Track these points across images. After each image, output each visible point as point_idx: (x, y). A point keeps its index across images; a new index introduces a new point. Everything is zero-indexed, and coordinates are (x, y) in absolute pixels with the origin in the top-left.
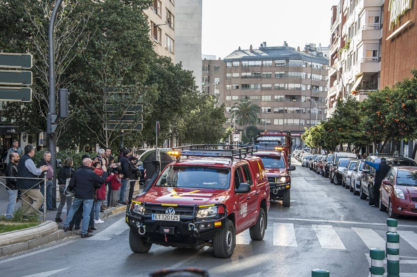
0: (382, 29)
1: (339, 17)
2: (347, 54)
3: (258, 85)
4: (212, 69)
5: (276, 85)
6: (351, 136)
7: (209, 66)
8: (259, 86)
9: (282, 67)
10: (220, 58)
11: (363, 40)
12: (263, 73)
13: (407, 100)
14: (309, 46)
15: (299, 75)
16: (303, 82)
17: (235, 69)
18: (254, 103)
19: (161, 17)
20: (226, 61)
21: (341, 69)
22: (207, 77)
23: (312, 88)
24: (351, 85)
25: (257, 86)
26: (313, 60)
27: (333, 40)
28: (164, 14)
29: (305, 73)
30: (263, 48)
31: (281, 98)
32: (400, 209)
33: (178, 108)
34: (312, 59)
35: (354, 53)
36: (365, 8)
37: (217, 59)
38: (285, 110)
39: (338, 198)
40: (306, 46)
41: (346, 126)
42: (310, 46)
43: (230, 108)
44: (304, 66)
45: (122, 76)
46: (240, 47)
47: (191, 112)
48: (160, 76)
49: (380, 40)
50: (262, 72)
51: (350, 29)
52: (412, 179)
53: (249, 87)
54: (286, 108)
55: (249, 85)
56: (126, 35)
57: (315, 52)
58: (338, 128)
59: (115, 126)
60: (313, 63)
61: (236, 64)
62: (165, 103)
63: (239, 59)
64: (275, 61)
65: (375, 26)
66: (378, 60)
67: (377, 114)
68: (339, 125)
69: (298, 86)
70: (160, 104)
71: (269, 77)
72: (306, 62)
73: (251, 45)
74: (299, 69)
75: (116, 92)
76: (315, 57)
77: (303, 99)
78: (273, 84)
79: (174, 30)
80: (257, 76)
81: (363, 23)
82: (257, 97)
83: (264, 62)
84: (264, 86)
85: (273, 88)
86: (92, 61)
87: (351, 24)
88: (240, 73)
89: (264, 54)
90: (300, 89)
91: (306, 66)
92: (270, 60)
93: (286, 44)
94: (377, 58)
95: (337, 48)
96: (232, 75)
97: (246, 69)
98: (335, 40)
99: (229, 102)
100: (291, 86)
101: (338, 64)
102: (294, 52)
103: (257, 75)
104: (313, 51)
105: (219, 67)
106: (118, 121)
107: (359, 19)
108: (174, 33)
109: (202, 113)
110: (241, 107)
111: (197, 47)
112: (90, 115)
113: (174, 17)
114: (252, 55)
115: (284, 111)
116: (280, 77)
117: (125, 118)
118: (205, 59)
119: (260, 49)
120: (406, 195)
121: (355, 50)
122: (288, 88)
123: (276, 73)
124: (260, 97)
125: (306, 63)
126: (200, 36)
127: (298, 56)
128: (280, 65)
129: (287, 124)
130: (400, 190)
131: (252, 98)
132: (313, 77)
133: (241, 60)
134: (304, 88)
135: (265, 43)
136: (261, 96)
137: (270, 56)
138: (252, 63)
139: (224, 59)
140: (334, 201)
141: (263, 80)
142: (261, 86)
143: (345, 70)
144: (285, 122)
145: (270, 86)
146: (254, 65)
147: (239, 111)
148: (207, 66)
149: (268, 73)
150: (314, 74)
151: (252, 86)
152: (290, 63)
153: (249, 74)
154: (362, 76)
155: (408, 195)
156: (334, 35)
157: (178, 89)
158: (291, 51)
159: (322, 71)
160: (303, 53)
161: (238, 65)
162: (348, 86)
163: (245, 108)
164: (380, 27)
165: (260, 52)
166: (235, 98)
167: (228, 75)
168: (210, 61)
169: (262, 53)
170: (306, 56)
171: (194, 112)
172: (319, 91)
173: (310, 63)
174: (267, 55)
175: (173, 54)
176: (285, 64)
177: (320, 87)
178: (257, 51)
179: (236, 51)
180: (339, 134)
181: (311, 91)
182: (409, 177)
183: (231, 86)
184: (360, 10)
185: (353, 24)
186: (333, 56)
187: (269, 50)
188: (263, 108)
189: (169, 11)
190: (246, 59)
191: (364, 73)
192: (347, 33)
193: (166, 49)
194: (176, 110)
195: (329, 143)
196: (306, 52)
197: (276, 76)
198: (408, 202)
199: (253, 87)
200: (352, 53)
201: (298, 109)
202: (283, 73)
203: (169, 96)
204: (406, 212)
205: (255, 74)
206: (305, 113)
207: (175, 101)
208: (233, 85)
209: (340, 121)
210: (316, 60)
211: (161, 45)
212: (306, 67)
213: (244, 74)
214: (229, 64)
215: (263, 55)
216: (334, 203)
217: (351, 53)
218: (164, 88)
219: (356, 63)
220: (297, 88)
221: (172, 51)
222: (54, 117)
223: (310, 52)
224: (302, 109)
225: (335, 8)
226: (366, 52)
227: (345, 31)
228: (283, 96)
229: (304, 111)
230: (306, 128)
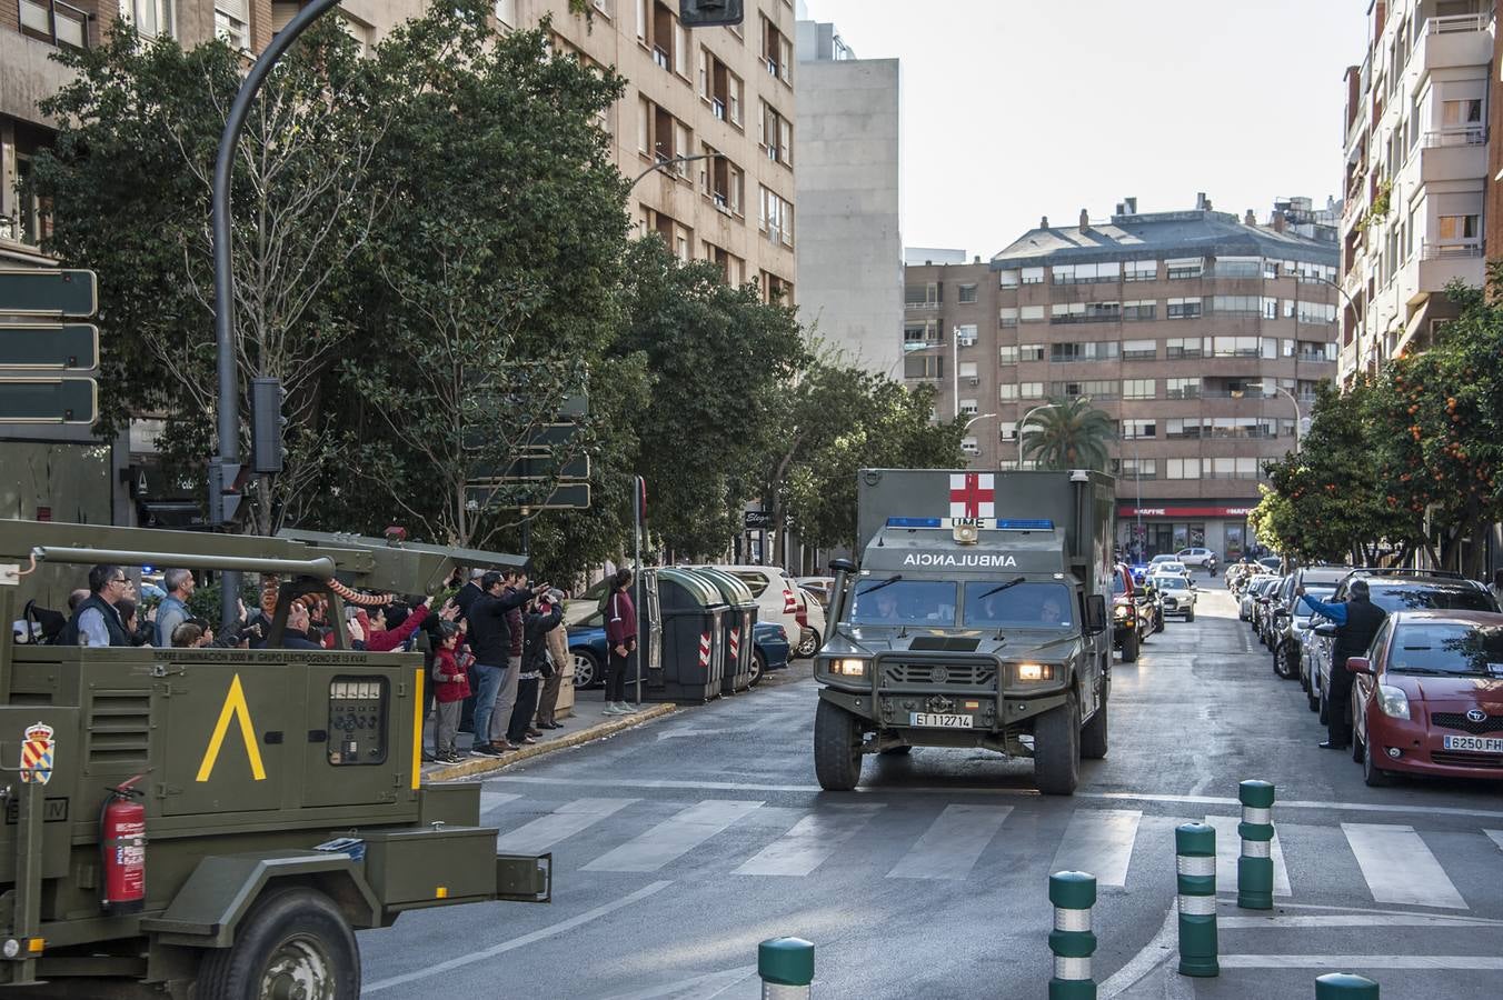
0: (1488, 144)
1: (1367, 102)
2: (1384, 228)
3: (1111, 344)
4: (952, 294)
5: (1173, 343)
7: (940, 285)
8: (1113, 350)
9: (1191, 282)
10: (977, 258)
11: (1424, 183)
12: (1127, 304)
13: (1466, 384)
14: (1287, 206)
15: (1252, 307)
16: (1266, 330)
17: (1028, 293)
18: (1100, 407)
19: (741, 131)
20: (997, 267)
21: (1372, 281)
22: (935, 322)
23: (1300, 351)
24: (1395, 337)
25: (1107, 349)
26: (1301, 252)
27: (1352, 186)
28: (755, 116)
29: (1274, 301)
30: (1127, 218)
31: (1189, 388)
32: (1395, 752)
33: (748, 429)
34: (1297, 252)
35: (1403, 225)
36: (1429, 71)
37: (970, 261)
38: (1206, 428)
40: (1277, 205)
41: (1350, 477)
42: (1293, 206)
43: (1015, 424)
44: (1270, 275)
45: (511, 332)
46: (1045, 219)
47: (837, 442)
48: (686, 326)
49: (1486, 179)
50: (1122, 300)
51: (1390, 143)
52: (1457, 652)
53: (1077, 353)
54: (1207, 422)
55: (1077, 346)
57: (1308, 226)
58: (1322, 484)
59: (487, 496)
60: (1301, 266)
61: (1034, 275)
62: (704, 415)
63: (1043, 257)
64: (1166, 261)
65: (1467, 134)
66: (1480, 247)
68: (1325, 475)
69: (1248, 343)
70: (689, 420)
71: (1145, 315)
72: (1276, 261)
73: (1084, 212)
74: (1250, 286)
75: (487, 385)
76: (1308, 243)
77: (1267, 387)
78: (1161, 340)
79: (791, 170)
80: (1106, 315)
81: (1426, 124)
82: (1106, 384)
83: (1129, 267)
84: (1129, 347)
85: (1161, 355)
86: (409, 287)
87: (1392, 130)
88: (1048, 306)
89: (1131, 240)
90: (1256, 354)
91: (1277, 273)
92: (1150, 259)
93: (1206, 204)
94: (1477, 240)
95: (1362, 212)
96: (1020, 314)
97: (1069, 291)
98: (1355, 185)
99: (1010, 410)
100: (1225, 345)
101: (1365, 266)
102: (1234, 228)
103: (1104, 312)
104: (1302, 223)
105: (974, 288)
106: (497, 478)
107: (1416, 110)
108: (794, 182)
109: (872, 445)
110: (1049, 422)
111: (886, 226)
112: (402, 463)
113: (791, 126)
114: (1087, 242)
115: (1202, 429)
116: (1185, 314)
117: (522, 468)
118: (929, 262)
119: (1117, 222)
120: (1418, 703)
121: (1404, 217)
122: (1213, 352)
123: (1171, 302)
124: (1115, 384)
125: (1277, 265)
126: (892, 187)
127: (1244, 240)
128: (1183, 275)
129: (1213, 474)
130: (1394, 690)
131: (1090, 388)
132: (1300, 313)
133: (1048, 263)
134: (1269, 352)
135: (1132, 202)
136: (1120, 381)
137: (1151, 245)
138: (1086, 271)
139: (993, 260)
141: (1128, 328)
142: (1120, 347)
143: (1380, 287)
144: (1207, 469)
145: (1150, 346)
146: (1095, 276)
147: (1042, 433)
148: (935, 284)
149: (1144, 303)
150: (1306, 300)
151: (1090, 350)
152: (1218, 267)
153: (1078, 308)
154: (1426, 305)
155: (1420, 704)
156: (1351, 167)
158: (1223, 225)
159: (1327, 293)
160: (1267, 229)
161: (1040, 280)
162: (1388, 340)
163: (1065, 425)
164: (1483, 134)
165: (1115, 233)
166: (1037, 390)
167: (1007, 314)
168: (945, 270)
169: (1123, 237)
170: (1276, 242)
171: (845, 443)
172: (1324, 359)
173: (1289, 265)
174: (1140, 242)
175: (791, 250)
176: (1202, 271)
177: (1328, 346)
178: (1103, 231)
179: (1032, 232)
180: (1327, 505)
181: (1297, 363)
182: (1451, 644)
183: (1015, 351)
184: (1415, 81)
185: (1398, 129)
186: (1352, 236)
187: (1144, 223)
188: (1128, 423)
189: (772, 109)
190: (1066, 257)
191: (1432, 294)
192: (1384, 159)
193: (764, 234)
194: (739, 438)
196: (1277, 226)
197: (1172, 311)
198: (1419, 729)
199: (1093, 353)
200: (1398, 228)
201: (1252, 422)
202: (1196, 300)
203: (717, 390)
204: (1415, 762)
205: (1099, 306)
206: (1275, 436)
207: (736, 410)
208: (1024, 348)
209: (1326, 461)
210: (1312, 254)
211: (742, 221)
212: (1276, 278)
213: (1059, 310)
214: (1007, 279)
215: (1123, 242)
217: (1394, 226)
218: (698, 364)
219: (1407, 260)
220: (1245, 351)
221: (786, 240)
222: (231, 471)
223: (1292, 228)
224: (1266, 422)
225: (1353, 72)
226: (1439, 222)
227: (1378, 153)
228: (1195, 382)
229: (1272, 430)
230: (1266, 489)
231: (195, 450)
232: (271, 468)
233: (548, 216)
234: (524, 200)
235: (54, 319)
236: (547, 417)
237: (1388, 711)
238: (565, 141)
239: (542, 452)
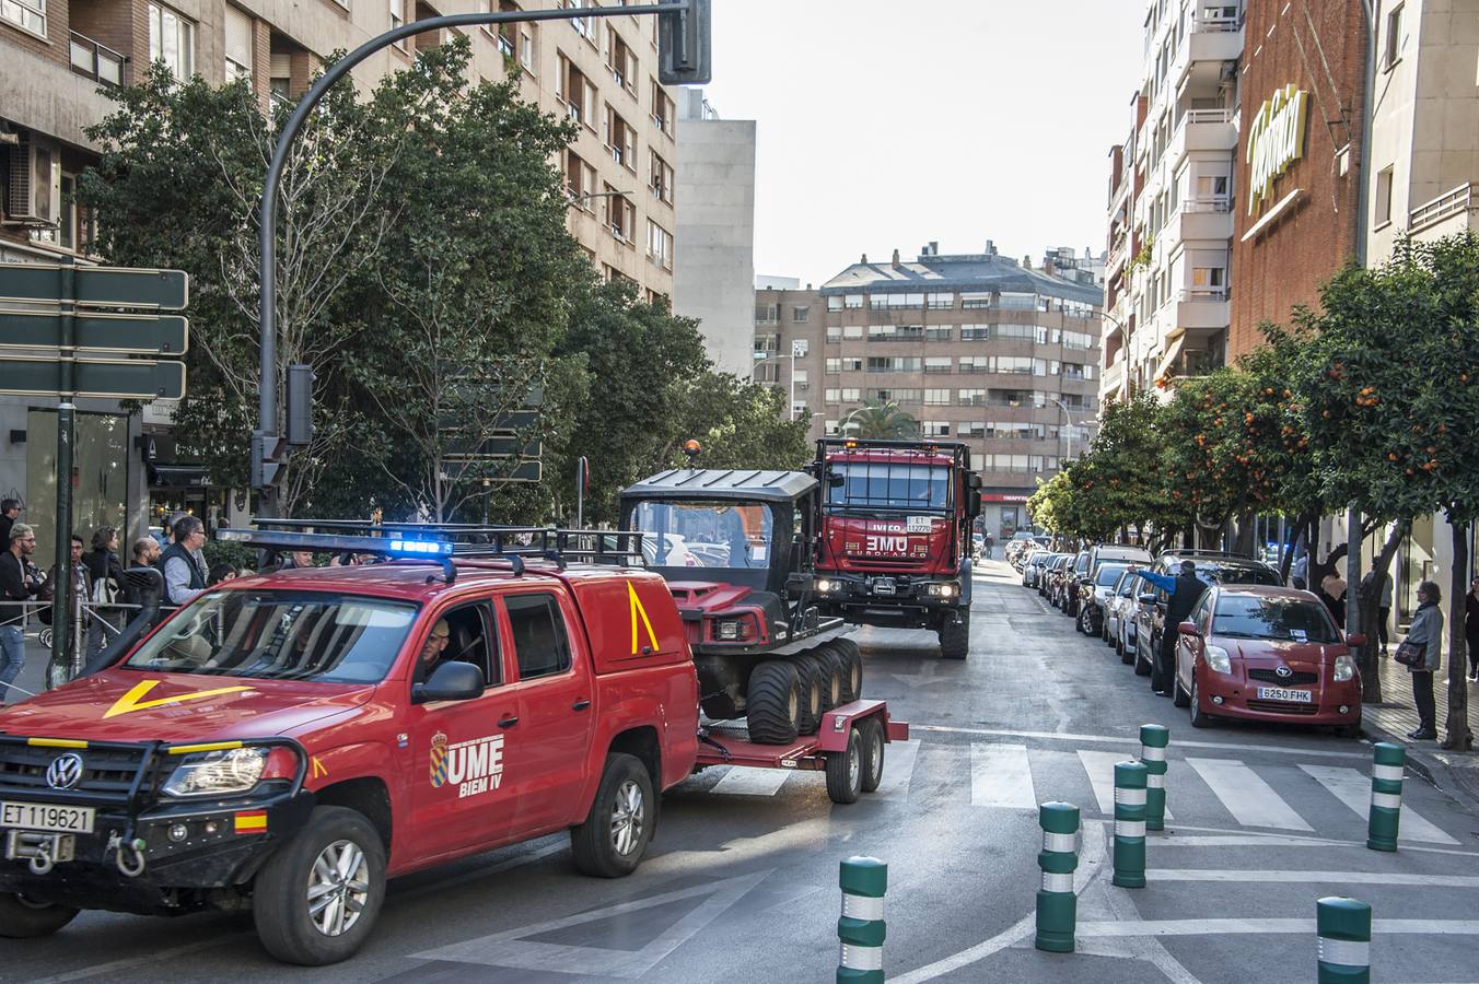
0: (1233, 212)
1: (1129, 175)
2: (1146, 276)
3: (915, 360)
4: (788, 314)
5: (965, 360)
6: (1143, 501)
7: (779, 306)
8: (917, 364)
9: (980, 312)
10: (809, 286)
11: (1183, 241)
12: (929, 328)
13: (1260, 403)
14: (1056, 254)
15: (1028, 334)
16: (1038, 353)
17: (849, 315)
18: (905, 410)
19: (634, 174)
20: (826, 293)
21: (1133, 317)
22: (774, 336)
23: (1064, 371)
24: (1154, 363)
25: (912, 363)
26: (1066, 291)
27: (1115, 240)
28: (645, 163)
29: (1045, 329)
30: (929, 259)
31: (977, 397)
32: (1218, 700)
33: (657, 420)
34: (1062, 290)
35: (1163, 273)
36: (1188, 152)
37: (803, 287)
38: (989, 430)
39: (1073, 672)
40: (1048, 253)
41: (1130, 473)
42: (1060, 254)
43: (837, 422)
44: (1042, 309)
45: (483, 333)
46: (864, 256)
47: (710, 433)
48: (608, 333)
49: (1230, 241)
50: (925, 324)
51: (1152, 208)
52: (1260, 619)
53: (888, 366)
54: (990, 426)
55: (888, 360)
56: (498, 219)
57: (1071, 271)
58: (1107, 478)
59: (461, 468)
60: (1066, 302)
61: (855, 301)
62: (622, 407)
63: (863, 287)
64: (961, 294)
65: (1216, 204)
66: (1224, 293)
67: (1198, 443)
68: (1110, 471)
69: (1024, 363)
70: (608, 411)
71: (944, 338)
72: (1046, 298)
73: (896, 251)
74: (1026, 317)
75: (463, 377)
76: (1072, 284)
77: (1039, 399)
78: (955, 358)
79: (672, 207)
80: (912, 336)
81: (1185, 192)
82: (911, 392)
83: (932, 298)
84: (930, 362)
85: (955, 369)
86: (399, 290)
87: (1154, 197)
88: (866, 327)
89: (933, 276)
90: (1030, 371)
91: (1047, 308)
92: (948, 292)
93: (993, 249)
94: (1222, 288)
95: (1124, 261)
96: (843, 332)
97: (883, 315)
98: (1119, 239)
99: (833, 410)
100: (1006, 364)
101: (1125, 305)
102: (1013, 269)
103: (911, 333)
104: (1067, 268)
105: (807, 310)
106: (469, 455)
107: (1175, 183)
108: (674, 217)
109: (739, 436)
110: (865, 421)
111: (741, 256)
112: (391, 439)
113: (672, 171)
114: (898, 276)
115: (985, 431)
116: (975, 337)
117: (490, 446)
118: (769, 287)
119: (921, 261)
120: (1237, 661)
121: (1165, 267)
122: (996, 369)
123: (964, 327)
124: (918, 392)
125: (1048, 301)
126: (748, 225)
127: (1024, 282)
128: (974, 306)
129: (993, 467)
130: (1219, 650)
131: (898, 395)
132: (1065, 341)
133: (866, 292)
134: (1040, 370)
135: (934, 245)
136: (922, 390)
137: (949, 281)
138: (897, 300)
139: (822, 287)
140: (1060, 679)
141: (929, 347)
142: (923, 362)
143: (1142, 322)
144: (989, 464)
145: (946, 362)
146: (904, 303)
147: (859, 430)
148: (775, 306)
149: (942, 327)
150: (1070, 330)
151: (898, 363)
152: (1001, 300)
153: (890, 330)
154: (1183, 338)
155: (1239, 662)
156: (1115, 224)
157: (657, 368)
158: (1007, 267)
159: (1089, 324)
160: (1040, 272)
161: (860, 306)
162: (1148, 365)
163: (878, 424)
164: (1228, 204)
165: (920, 269)
166: (852, 395)
167: (832, 332)
168: (783, 294)
169: (927, 273)
170: (1047, 283)
171: (718, 433)
172: (1082, 377)
173: (1057, 302)
174: (940, 277)
175: (670, 273)
176: (989, 303)
177: (1085, 367)
178: (911, 268)
179: (854, 266)
180: (1111, 496)
181: (1061, 380)
182: (1255, 614)
183: (838, 362)
184: (1176, 159)
185: (1159, 197)
186: (1113, 281)
187: (943, 263)
188: (927, 424)
189: (658, 157)
190: (881, 288)
191: (1187, 329)
192: (1146, 220)
193: (650, 259)
194: (650, 427)
195: (1093, 523)
196: (1048, 270)
197: (965, 335)
198: (1239, 681)
199: (901, 366)
200: (1159, 275)
201: (1025, 426)
202: (984, 326)
203: (632, 386)
204: (1234, 708)
205: (906, 328)
206: (1043, 438)
207: (648, 403)
208: (845, 360)
209: (1112, 461)
210: (1075, 293)
211: (633, 248)
212: (1047, 311)
213: (875, 330)
214: (834, 303)
215: (927, 277)
216: (1057, 686)
217: (1155, 273)
218: (618, 364)
219: (1166, 301)
220: (1021, 369)
221: (666, 265)
222: (271, 443)
223: (1059, 272)
224: (1036, 427)
225: (1117, 152)
226: (1193, 273)
227: (1141, 214)
228: (982, 392)
229: (1041, 434)
230: (1042, 481)
231: (205, 423)
232: (303, 441)
233: (514, 237)
234: (494, 222)
235: (151, 311)
236: (513, 405)
237: (1214, 667)
238: (529, 175)
239: (509, 434)
